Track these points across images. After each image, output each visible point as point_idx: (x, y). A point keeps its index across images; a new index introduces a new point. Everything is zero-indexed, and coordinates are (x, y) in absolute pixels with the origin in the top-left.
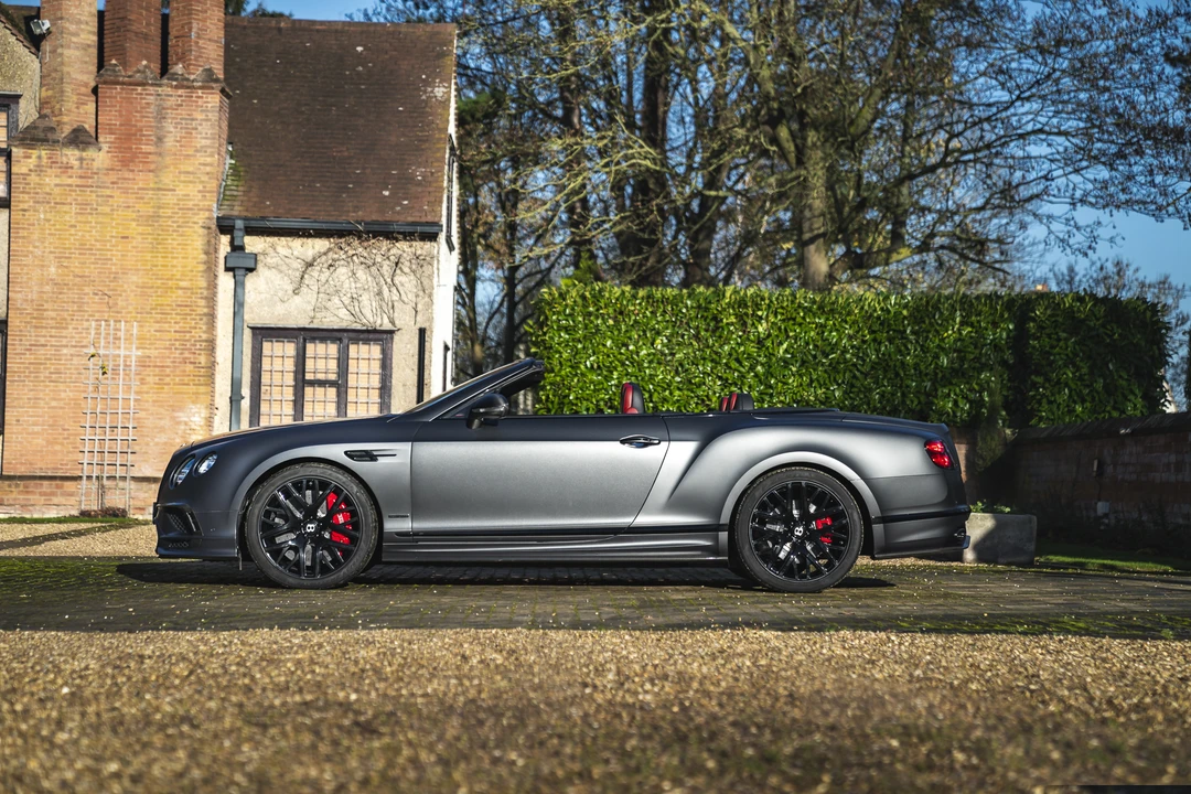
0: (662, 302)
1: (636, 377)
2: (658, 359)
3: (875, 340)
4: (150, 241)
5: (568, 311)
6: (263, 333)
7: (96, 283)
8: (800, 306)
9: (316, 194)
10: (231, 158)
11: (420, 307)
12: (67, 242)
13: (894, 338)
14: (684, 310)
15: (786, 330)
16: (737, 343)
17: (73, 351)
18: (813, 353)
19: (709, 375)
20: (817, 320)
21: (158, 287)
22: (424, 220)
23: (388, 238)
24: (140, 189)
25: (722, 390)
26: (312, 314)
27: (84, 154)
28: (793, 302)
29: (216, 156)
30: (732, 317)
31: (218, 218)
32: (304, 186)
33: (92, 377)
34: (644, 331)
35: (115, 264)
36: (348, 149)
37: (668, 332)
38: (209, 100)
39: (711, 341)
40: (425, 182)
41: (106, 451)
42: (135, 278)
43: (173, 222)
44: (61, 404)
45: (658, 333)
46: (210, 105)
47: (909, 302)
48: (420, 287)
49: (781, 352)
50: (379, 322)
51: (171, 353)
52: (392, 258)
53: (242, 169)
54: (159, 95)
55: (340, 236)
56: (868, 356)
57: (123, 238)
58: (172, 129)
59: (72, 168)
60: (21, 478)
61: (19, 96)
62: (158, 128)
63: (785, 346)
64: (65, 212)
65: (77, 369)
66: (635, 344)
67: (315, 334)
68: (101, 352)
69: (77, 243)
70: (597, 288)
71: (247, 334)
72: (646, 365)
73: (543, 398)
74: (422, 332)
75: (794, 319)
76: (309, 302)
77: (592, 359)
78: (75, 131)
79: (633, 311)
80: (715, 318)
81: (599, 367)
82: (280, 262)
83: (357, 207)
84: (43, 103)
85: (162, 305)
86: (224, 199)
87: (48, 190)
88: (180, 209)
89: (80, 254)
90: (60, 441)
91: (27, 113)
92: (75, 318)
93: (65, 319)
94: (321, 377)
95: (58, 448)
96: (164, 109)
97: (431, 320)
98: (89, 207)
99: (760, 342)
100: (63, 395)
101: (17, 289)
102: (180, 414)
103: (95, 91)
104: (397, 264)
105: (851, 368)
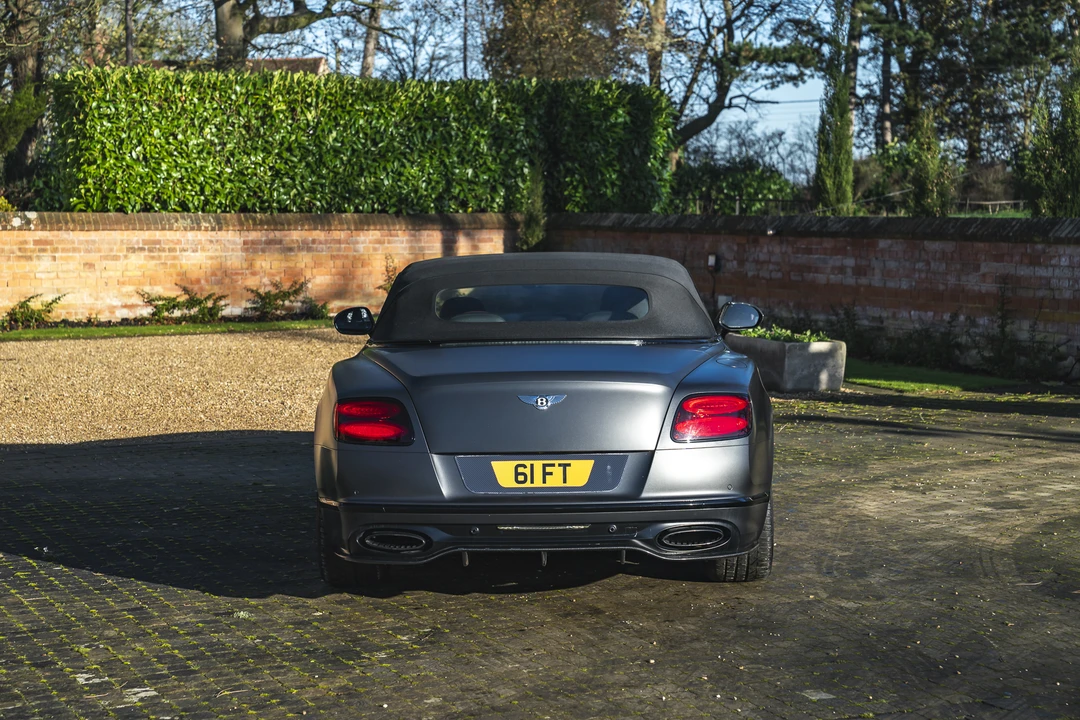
0: (209, 88)
1: (186, 169)
2: (207, 149)
3: (420, 127)
5: (108, 98)
8: (347, 93)
13: (438, 126)
15: (335, 118)
16: (288, 132)
18: (363, 141)
19: (261, 166)
20: (365, 107)
25: (272, 181)
28: (341, 89)
30: (282, 104)
34: (192, 119)
37: (217, 120)
39: (262, 130)
45: (207, 121)
47: (452, 89)
63: (334, 134)
66: (184, 132)
72: (194, 156)
75: (343, 106)
77: (139, 149)
79: (180, 98)
80: (265, 105)
81: (145, 158)
105: (399, 156)
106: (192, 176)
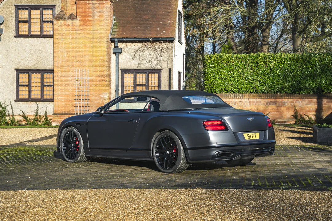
0: (241, 58)
1: (233, 81)
2: (240, 76)
3: (307, 68)
4: (91, 46)
5: (212, 62)
6: (124, 71)
7: (77, 58)
8: (283, 58)
9: (138, 30)
10: (115, 20)
11: (169, 62)
12: (69, 47)
13: (313, 67)
14: (247, 61)
15: (279, 65)
16: (264, 70)
17: (71, 78)
18: (287, 72)
19: (255, 80)
20: (289, 62)
21: (94, 59)
22: (169, 37)
23: (159, 42)
24: (88, 31)
25: (260, 84)
26: (138, 65)
27: (73, 21)
28: (281, 57)
29: (109, 20)
30: (262, 62)
31: (110, 38)
32: (135, 28)
33: (77, 85)
34: (236, 67)
35: (82, 53)
36: (148, 16)
37: (243, 67)
38: (107, 4)
39: (256, 70)
40: (170, 25)
41: (81, 106)
42: (88, 57)
43: (98, 40)
44: (69, 93)
45: (240, 68)
46: (107, 6)
47: (317, 56)
48: (169, 56)
49: (277, 72)
50: (157, 67)
51: (98, 78)
52: (160, 48)
53: (117, 23)
54: (93, 3)
55: (145, 42)
56: (305, 73)
57: (84, 45)
58: (97, 13)
59: (70, 25)
60: (59, 114)
61: (55, 6)
62: (93, 13)
63: (279, 70)
64: (68, 38)
65: (73, 83)
66: (233, 71)
67: (139, 71)
68: (79, 78)
69: (72, 47)
70: (221, 55)
71: (120, 72)
72: (236, 77)
73: (206, 88)
74: (170, 70)
75: (281, 62)
76: (137, 62)
77: (220, 76)
78: (70, 15)
79: (232, 61)
80: (257, 63)
81: (222, 78)
82: (128, 50)
83: (150, 33)
84: (62, 7)
85: (95, 64)
86: (112, 33)
87: (63, 32)
88: (99, 36)
89: (73, 50)
90: (69, 103)
91: (58, 10)
92: (72, 68)
93: (69, 69)
94: (141, 83)
95: (68, 105)
96: (94, 7)
97: (172, 66)
98: (75, 37)
99: (271, 69)
100: (69, 91)
101: (56, 61)
102: (101, 95)
103: (76, 3)
104: (162, 50)
105: (299, 76)
106: (235, 83)
